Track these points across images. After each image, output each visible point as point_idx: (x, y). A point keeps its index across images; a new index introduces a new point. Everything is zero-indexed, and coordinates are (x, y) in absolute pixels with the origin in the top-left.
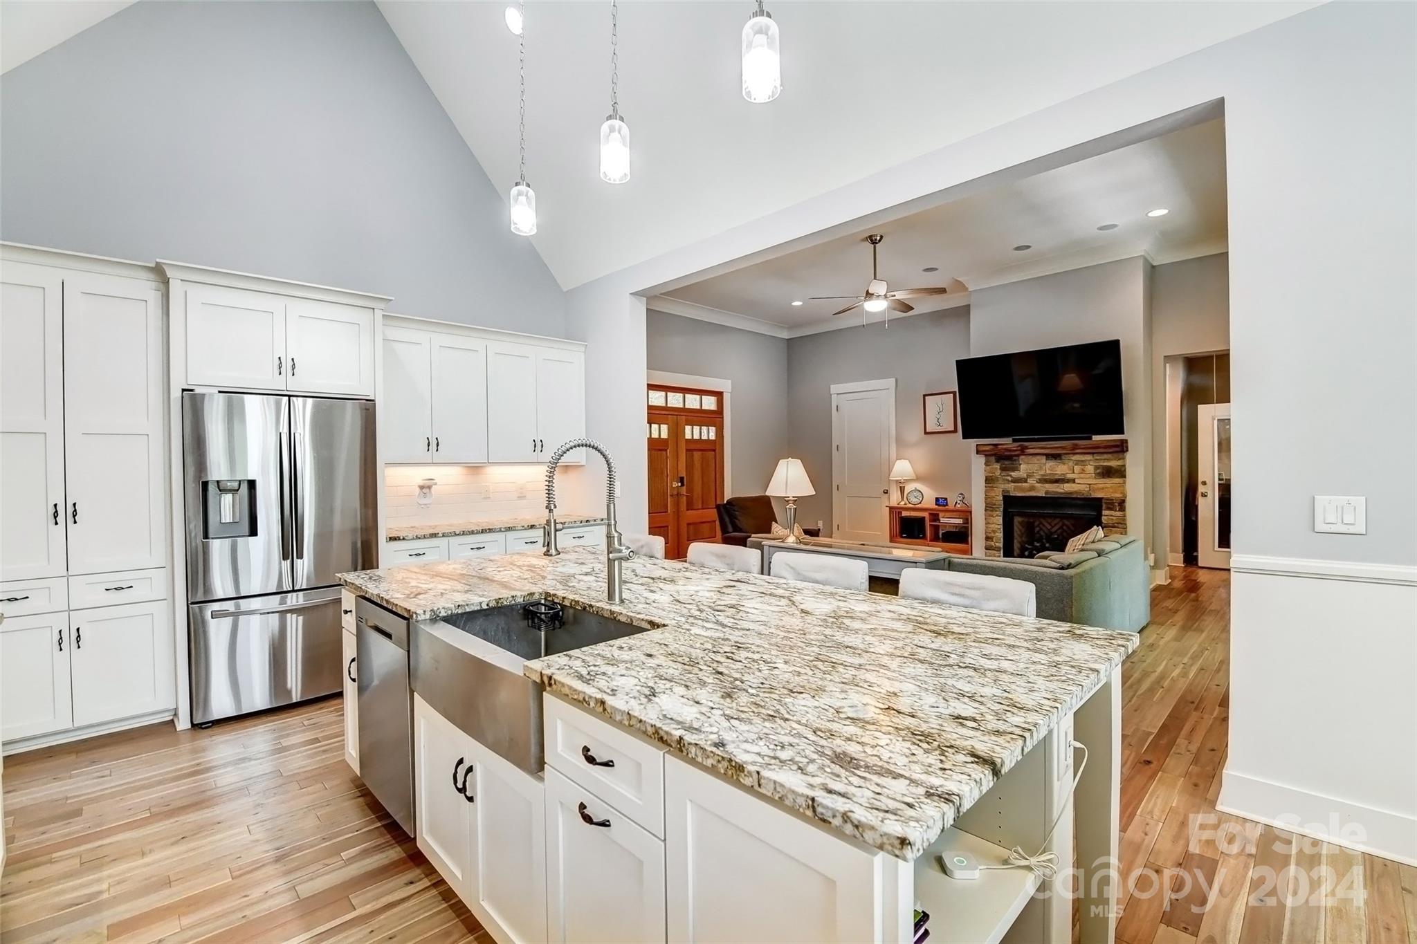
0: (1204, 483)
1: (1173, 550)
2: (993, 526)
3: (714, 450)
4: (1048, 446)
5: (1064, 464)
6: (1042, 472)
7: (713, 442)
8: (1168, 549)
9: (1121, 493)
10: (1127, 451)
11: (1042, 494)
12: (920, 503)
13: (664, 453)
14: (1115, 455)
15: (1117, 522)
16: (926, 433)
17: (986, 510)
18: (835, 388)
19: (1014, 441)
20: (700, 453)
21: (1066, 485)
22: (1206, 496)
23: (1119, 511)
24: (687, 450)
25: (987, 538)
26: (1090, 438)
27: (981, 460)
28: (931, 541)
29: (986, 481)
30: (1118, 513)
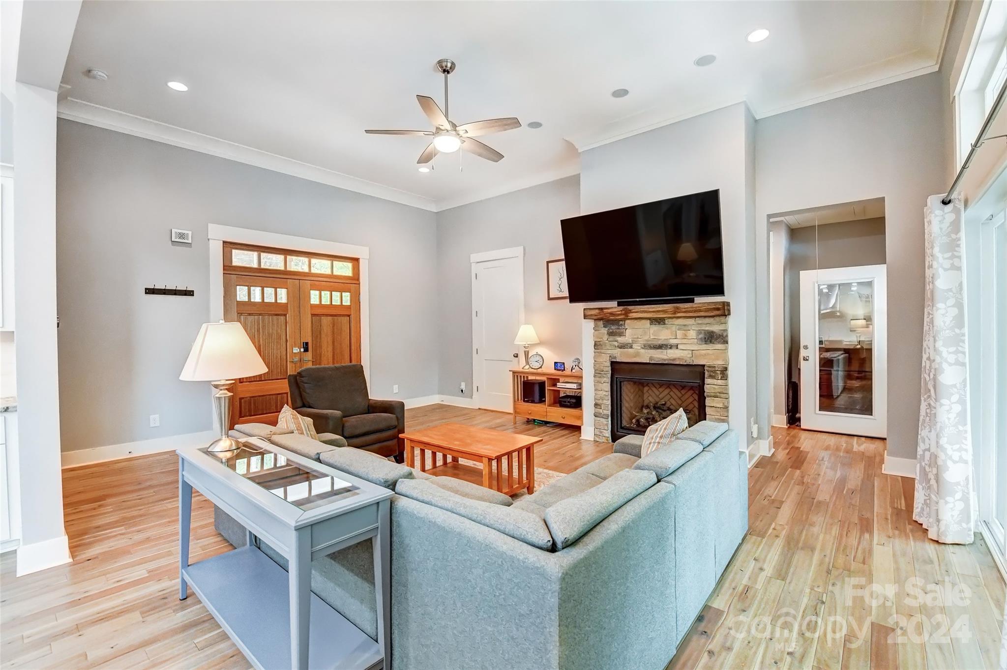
0: (806, 347)
1: (777, 412)
2: (601, 392)
3: (349, 316)
4: (651, 310)
5: (667, 328)
6: (646, 338)
7: (349, 307)
8: (772, 410)
9: (723, 360)
10: (729, 314)
11: (646, 360)
12: (541, 367)
13: (282, 318)
14: (717, 319)
15: (719, 391)
16: (549, 299)
17: (595, 376)
18: (474, 257)
19: (619, 304)
20: (330, 318)
21: (669, 351)
22: (807, 360)
23: (721, 379)
24: (313, 315)
25: (596, 405)
26: (692, 301)
27: (590, 324)
28: (550, 405)
29: (595, 346)
30: (720, 382)
